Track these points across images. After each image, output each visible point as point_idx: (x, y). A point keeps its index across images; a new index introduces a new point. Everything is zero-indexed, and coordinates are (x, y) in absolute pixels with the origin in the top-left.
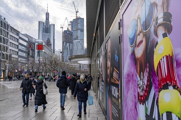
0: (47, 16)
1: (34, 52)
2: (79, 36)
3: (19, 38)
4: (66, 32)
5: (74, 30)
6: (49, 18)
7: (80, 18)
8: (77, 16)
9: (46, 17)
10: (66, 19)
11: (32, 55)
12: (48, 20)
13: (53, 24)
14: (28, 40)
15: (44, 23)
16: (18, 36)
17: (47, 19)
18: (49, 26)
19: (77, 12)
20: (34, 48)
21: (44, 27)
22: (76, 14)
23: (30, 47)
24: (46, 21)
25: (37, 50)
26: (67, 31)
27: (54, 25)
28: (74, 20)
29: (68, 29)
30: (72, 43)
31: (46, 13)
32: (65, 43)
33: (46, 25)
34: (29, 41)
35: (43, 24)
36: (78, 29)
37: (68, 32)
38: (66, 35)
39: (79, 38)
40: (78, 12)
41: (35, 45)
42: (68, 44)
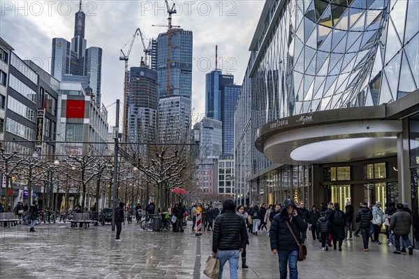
0: (80, 23)
1: (53, 123)
2: (177, 85)
3: (10, 72)
4: (138, 73)
5: (161, 69)
6: (83, 28)
7: (181, 31)
8: (170, 23)
9: (76, 27)
10: (138, 32)
11: (47, 135)
12: (82, 36)
13: (95, 48)
14: (36, 83)
15: (68, 43)
16: (6, 61)
17: (79, 33)
18: (83, 55)
19: (170, 13)
20: (56, 111)
21: (70, 57)
22: (170, 19)
23: (43, 106)
24: (76, 39)
25: (64, 120)
26: (140, 69)
27: (100, 50)
28: (162, 35)
29: (142, 62)
30: (155, 106)
31: (77, 14)
32: (132, 107)
33: (76, 50)
34: (40, 85)
35: (66, 48)
36: (173, 64)
37: (142, 73)
38: (137, 82)
39: (176, 92)
40: (175, 12)
41: (56, 100)
42: (142, 110)
